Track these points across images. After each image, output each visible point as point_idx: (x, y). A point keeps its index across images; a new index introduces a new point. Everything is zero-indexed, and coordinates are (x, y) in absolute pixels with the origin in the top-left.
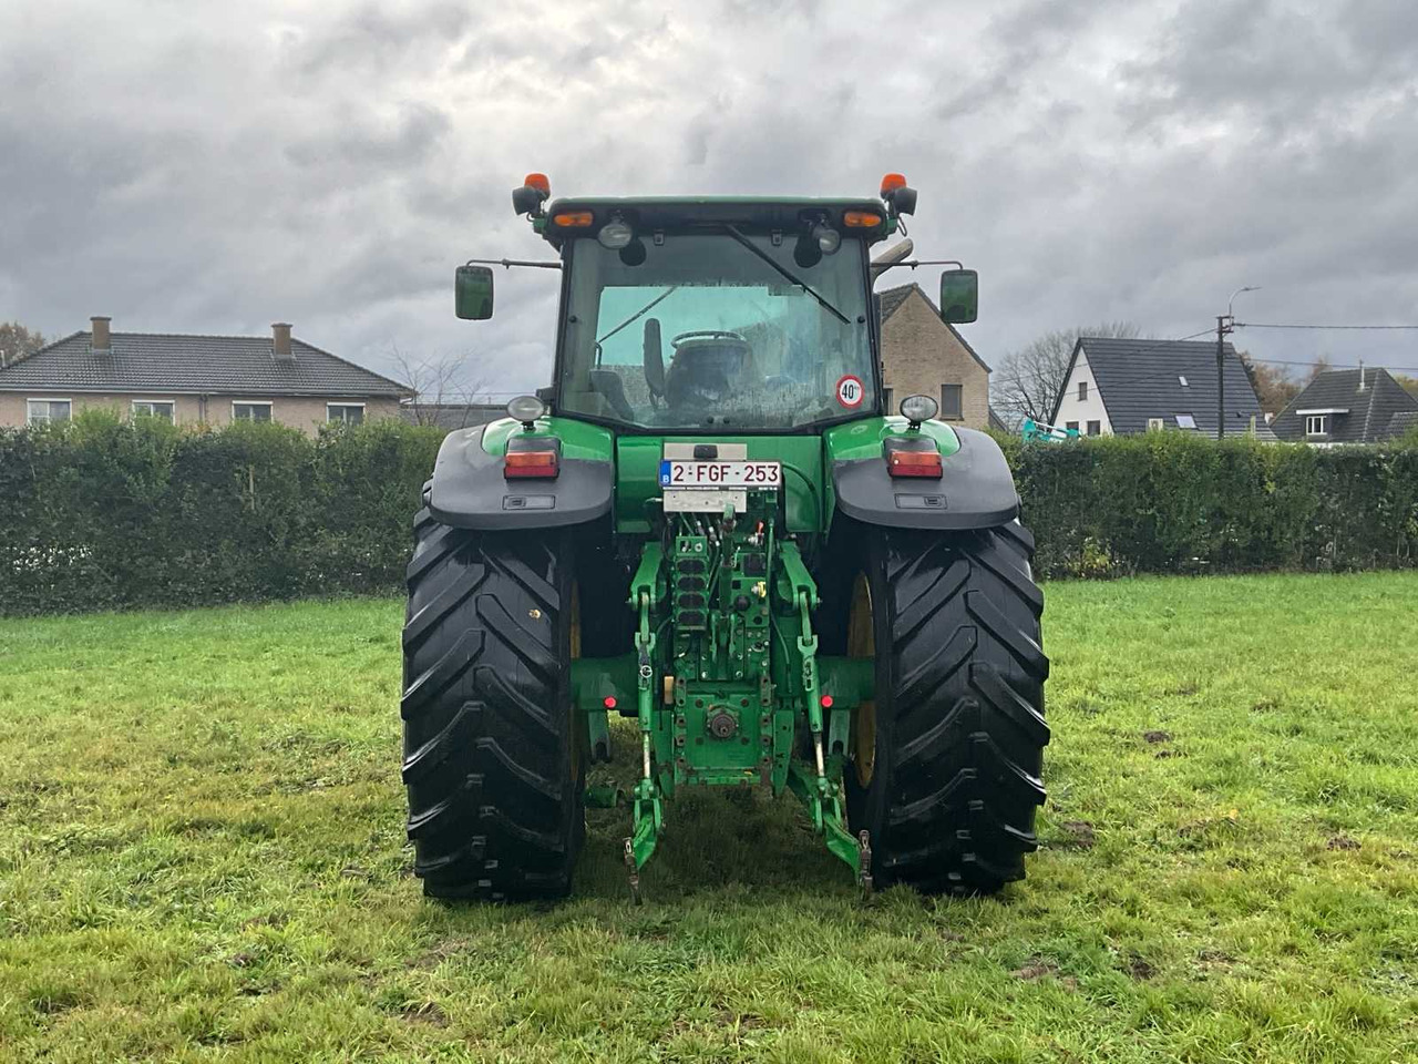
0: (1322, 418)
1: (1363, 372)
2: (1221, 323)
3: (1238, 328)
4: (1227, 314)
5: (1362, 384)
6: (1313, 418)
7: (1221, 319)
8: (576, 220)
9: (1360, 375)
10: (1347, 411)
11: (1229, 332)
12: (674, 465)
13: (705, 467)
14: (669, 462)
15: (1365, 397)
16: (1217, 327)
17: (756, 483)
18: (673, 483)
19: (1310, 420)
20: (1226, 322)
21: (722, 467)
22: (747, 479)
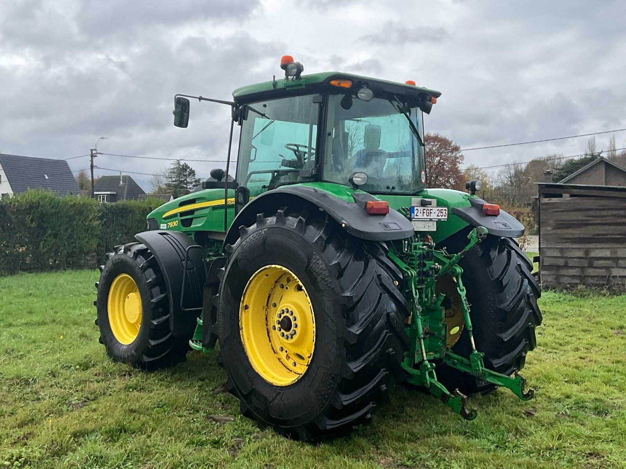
0: (105, 196)
1: (121, 177)
2: (92, 152)
3: (100, 155)
4: (95, 148)
5: (121, 182)
6: (101, 196)
7: (92, 150)
8: (339, 84)
9: (120, 178)
10: (115, 193)
11: (96, 156)
12: (416, 208)
13: (425, 209)
14: (414, 207)
15: (123, 188)
16: (90, 153)
17: (440, 217)
18: (415, 217)
19: (100, 196)
20: (94, 152)
21: (431, 210)
22: (438, 216)
